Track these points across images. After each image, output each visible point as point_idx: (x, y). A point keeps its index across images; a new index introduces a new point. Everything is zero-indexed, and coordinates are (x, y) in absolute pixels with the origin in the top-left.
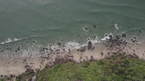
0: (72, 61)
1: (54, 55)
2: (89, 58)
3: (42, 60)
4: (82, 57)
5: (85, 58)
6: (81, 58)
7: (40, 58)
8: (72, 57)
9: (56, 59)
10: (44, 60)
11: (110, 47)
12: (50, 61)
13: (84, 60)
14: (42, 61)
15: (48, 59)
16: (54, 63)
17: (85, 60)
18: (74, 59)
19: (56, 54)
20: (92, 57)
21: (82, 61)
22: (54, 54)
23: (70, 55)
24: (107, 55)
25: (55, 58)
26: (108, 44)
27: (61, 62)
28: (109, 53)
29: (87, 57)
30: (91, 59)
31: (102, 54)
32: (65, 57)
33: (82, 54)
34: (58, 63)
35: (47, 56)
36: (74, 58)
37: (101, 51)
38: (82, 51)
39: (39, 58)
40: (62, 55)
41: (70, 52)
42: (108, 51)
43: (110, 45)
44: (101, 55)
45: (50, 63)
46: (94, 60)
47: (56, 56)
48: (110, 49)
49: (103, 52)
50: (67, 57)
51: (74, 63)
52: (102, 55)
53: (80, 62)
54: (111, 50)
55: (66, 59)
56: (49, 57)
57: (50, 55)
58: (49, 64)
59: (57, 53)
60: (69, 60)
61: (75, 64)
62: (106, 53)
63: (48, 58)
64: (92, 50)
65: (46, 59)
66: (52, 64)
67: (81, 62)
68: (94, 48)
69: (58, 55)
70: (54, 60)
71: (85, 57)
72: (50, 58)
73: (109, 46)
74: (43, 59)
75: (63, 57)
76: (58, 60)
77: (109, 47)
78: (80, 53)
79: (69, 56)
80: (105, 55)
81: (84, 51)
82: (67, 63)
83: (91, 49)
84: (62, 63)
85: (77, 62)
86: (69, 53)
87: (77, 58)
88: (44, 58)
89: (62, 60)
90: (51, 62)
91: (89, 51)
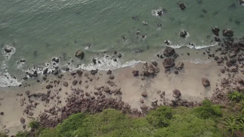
0: (116, 107)
1: (64, 88)
2: (170, 97)
3: (30, 104)
4: (149, 94)
5: (159, 98)
6: (145, 96)
8: (119, 92)
9: (72, 101)
10: (36, 104)
11: (229, 65)
12: (52, 104)
13: (155, 104)
14: (29, 107)
15: (48, 101)
16: (63, 111)
17: (156, 102)
18: (123, 100)
19: (70, 84)
20: (177, 94)
21: (149, 105)
22: (66, 85)
23: (112, 89)
24: (220, 88)
25: (67, 96)
26: (223, 56)
27: (84, 110)
28: (226, 83)
29: (164, 93)
30: (174, 99)
31: (207, 84)
32: (96, 94)
33: (148, 85)
34: (76, 112)
35: (45, 91)
36: (123, 96)
37: (204, 76)
38: (146, 78)
40: (87, 87)
41: (112, 78)
42: (225, 76)
43: (229, 59)
44: (203, 88)
45: (52, 111)
46: (185, 104)
47: (70, 92)
48: (228, 70)
49: (209, 79)
50: (104, 93)
51: (124, 112)
52: (205, 86)
53: (142, 108)
54: (232, 74)
55: (101, 100)
56: (49, 93)
57: (54, 88)
58: (48, 114)
59: (75, 83)
60: (110, 104)
61: (127, 115)
62: (219, 83)
63: (46, 98)
64: (177, 73)
65: (42, 100)
66: (60, 114)
67: (145, 109)
68: (182, 67)
69: (76, 87)
70: (64, 104)
71: (158, 92)
72: (52, 98)
73: (225, 62)
74: (33, 99)
75: (92, 95)
76: (76, 103)
77: (225, 65)
78: (143, 83)
79: (109, 92)
80: (215, 87)
81: (153, 75)
82: (102, 113)
83: (173, 70)
84: (88, 111)
85: (132, 108)
86: (109, 82)
87: (132, 97)
88: (35, 96)
89: (87, 104)
90: (57, 109)
91: (169, 75)
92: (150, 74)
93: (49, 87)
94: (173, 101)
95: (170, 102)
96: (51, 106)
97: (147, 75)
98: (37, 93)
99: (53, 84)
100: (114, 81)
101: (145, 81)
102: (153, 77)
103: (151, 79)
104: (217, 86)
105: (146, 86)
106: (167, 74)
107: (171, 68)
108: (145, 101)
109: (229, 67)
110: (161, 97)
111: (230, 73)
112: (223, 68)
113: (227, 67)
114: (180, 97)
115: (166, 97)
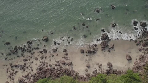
0: (69, 74)
1: (35, 61)
2: (105, 68)
3: (12, 72)
4: (91, 65)
5: (97, 68)
6: (88, 67)
7: (7, 67)
8: (71, 64)
9: (40, 69)
10: (16, 72)
11: (144, 46)
12: (27, 72)
13: (95, 72)
14: (12, 74)
15: (24, 70)
16: (34, 77)
17: (96, 71)
18: (74, 70)
19: (39, 58)
20: (110, 65)
21: (91, 73)
22: (37, 59)
23: (67, 62)
24: (138, 62)
25: (37, 66)
26: (140, 40)
27: (48, 76)
28: (142, 58)
29: (101, 65)
30: (108, 69)
31: (130, 59)
32: (56, 65)
33: (90, 60)
34: (43, 78)
36: (74, 67)
37: (127, 53)
38: (89, 54)
39: (5, 68)
40: (50, 61)
41: (67, 55)
42: (142, 53)
43: (144, 42)
44: (127, 61)
45: (27, 77)
46: (115, 72)
47: (39, 64)
48: (144, 49)
49: (131, 55)
50: (61, 64)
51: (75, 78)
52: (128, 60)
53: (86, 75)
55: (59, 69)
56: (25, 64)
57: (28, 61)
58: (24, 79)
59: (42, 58)
60: (65, 72)
61: (77, 80)
62: (138, 58)
63: (23, 68)
64: (109, 51)
65: (21, 69)
66: (32, 78)
67: (88, 75)
68: (113, 48)
69: (43, 60)
70: (35, 72)
71: (97, 64)
72: (27, 68)
73: (141, 43)
74: (14, 68)
75: (54, 66)
76: (43, 72)
77: (142, 46)
78: (87, 58)
79: (64, 64)
80: (135, 61)
81: (94, 52)
82: (60, 79)
83: (107, 49)
84: (51, 77)
85: (80, 75)
86: (65, 57)
87: (80, 68)
88: (16, 66)
89: (50, 72)
90: (30, 75)
91: (104, 53)
92: (92, 52)
93: (25, 60)
94: (107, 71)
95: (105, 71)
96: (26, 74)
97: (89, 52)
98: (17, 64)
99: (28, 59)
100: (68, 56)
101: (88, 56)
102: (94, 54)
103: (93, 56)
104: (136, 60)
105: (89, 60)
106: (103, 52)
107: (106, 48)
108: (88, 70)
109: (144, 47)
110: (99, 68)
111: (145, 51)
112: (140, 47)
113: (143, 47)
114: (112, 68)
115: (102, 67)
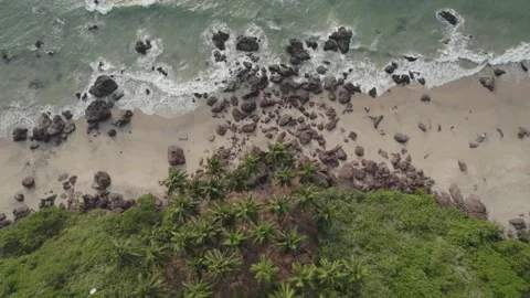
2: (86, 187)
4: (40, 180)
5: (59, 190)
6: (30, 185)
11: (238, 116)
13: (47, 203)
17: (52, 199)
20: (104, 181)
21: (33, 203)
26: (229, 96)
29: (74, 179)
31: (178, 160)
33: (43, 162)
38: (42, 145)
42: (224, 142)
43: (241, 103)
48: (234, 129)
52: (173, 164)
53: (16, 213)
54: (241, 137)
64: (112, 134)
67: (21, 214)
68: (125, 122)
73: (231, 108)
77: (229, 116)
78: (32, 157)
80: (196, 167)
81: (59, 138)
83: (106, 127)
91: (95, 140)
92: (52, 134)
95: (82, 201)
101: (37, 151)
102: (59, 143)
103: (55, 149)
104: (201, 163)
105: (37, 164)
106: (91, 136)
107: (101, 125)
108: (27, 197)
109: (237, 121)
110: (66, 188)
111: (238, 135)
112: (222, 122)
113: (233, 122)
114: (108, 189)
115: (76, 188)
